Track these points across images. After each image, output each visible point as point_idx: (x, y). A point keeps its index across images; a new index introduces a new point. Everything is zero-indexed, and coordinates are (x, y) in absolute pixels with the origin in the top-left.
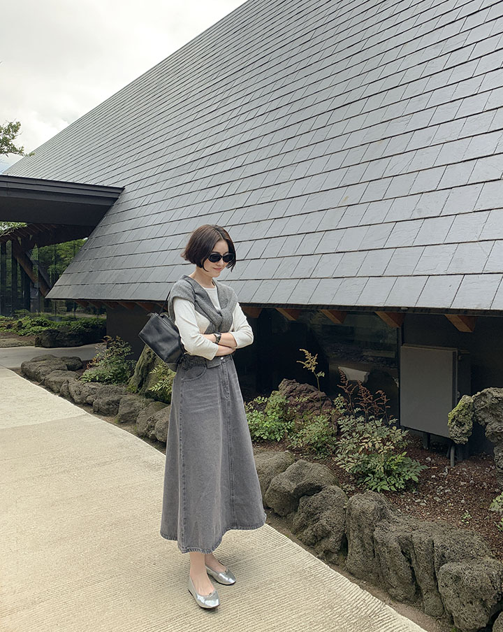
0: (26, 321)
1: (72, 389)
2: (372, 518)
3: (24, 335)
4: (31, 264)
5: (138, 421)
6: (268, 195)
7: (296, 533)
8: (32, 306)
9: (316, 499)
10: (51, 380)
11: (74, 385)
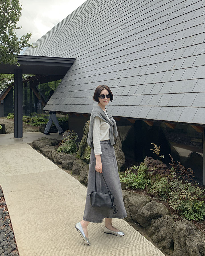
0: (35, 119)
1: (53, 155)
2: (185, 233)
3: (35, 126)
4: (37, 91)
5: (80, 174)
6: (138, 63)
7: (150, 236)
8: (38, 111)
9: (159, 221)
10: (44, 150)
11: (54, 153)
